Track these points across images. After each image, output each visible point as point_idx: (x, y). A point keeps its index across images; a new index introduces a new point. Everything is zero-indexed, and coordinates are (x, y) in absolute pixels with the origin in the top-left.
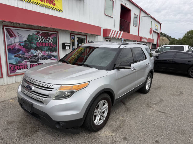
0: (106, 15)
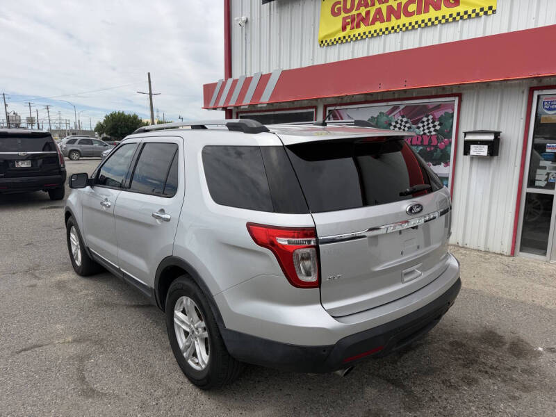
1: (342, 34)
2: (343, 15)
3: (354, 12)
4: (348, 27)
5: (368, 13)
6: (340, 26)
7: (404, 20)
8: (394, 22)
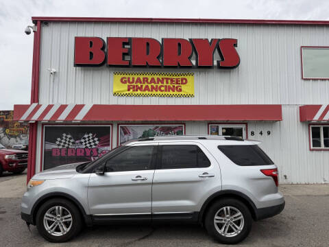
0: (305, 79)
1: (128, 92)
2: (128, 84)
3: (134, 84)
4: (131, 90)
5: (142, 86)
6: (127, 88)
7: (159, 92)
8: (154, 92)
